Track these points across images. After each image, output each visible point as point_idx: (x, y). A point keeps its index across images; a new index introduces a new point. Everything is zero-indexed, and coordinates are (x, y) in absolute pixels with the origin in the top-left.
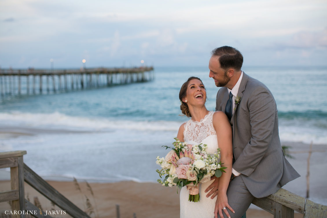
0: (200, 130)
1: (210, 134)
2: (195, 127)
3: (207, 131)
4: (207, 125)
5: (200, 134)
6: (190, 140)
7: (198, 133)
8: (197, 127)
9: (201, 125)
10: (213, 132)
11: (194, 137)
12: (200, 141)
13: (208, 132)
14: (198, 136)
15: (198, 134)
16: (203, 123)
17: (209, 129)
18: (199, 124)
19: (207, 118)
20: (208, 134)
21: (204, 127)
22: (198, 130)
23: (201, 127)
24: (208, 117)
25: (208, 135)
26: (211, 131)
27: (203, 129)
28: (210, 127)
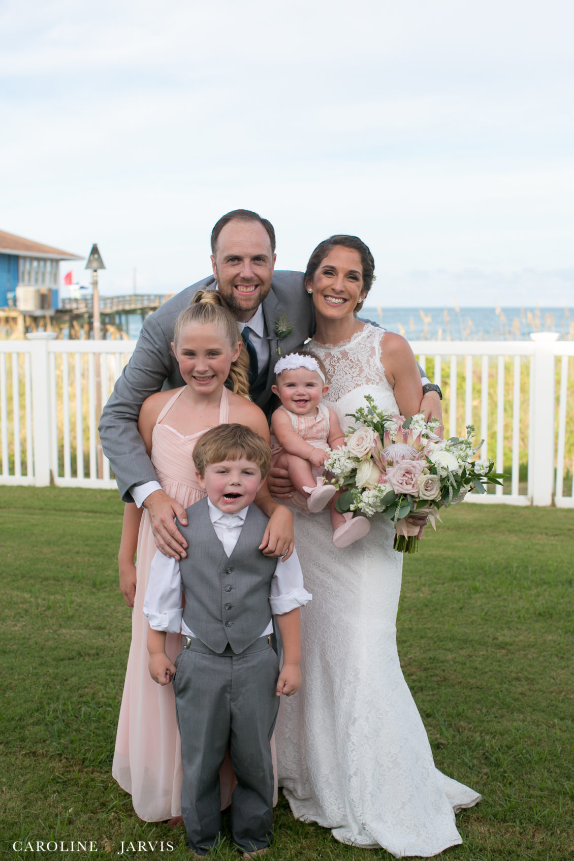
0: (336, 367)
1: (364, 381)
2: (324, 360)
3: (355, 375)
4: (358, 360)
5: (335, 377)
8: (329, 359)
9: (340, 356)
10: (372, 378)
12: (337, 397)
13: (358, 378)
14: (329, 383)
16: (348, 351)
17: (361, 370)
18: (336, 352)
19: (356, 341)
20: (359, 383)
21: (348, 361)
22: (330, 367)
23: (339, 359)
24: (359, 338)
25: (357, 385)
26: (366, 377)
27: (346, 366)
28: (366, 365)
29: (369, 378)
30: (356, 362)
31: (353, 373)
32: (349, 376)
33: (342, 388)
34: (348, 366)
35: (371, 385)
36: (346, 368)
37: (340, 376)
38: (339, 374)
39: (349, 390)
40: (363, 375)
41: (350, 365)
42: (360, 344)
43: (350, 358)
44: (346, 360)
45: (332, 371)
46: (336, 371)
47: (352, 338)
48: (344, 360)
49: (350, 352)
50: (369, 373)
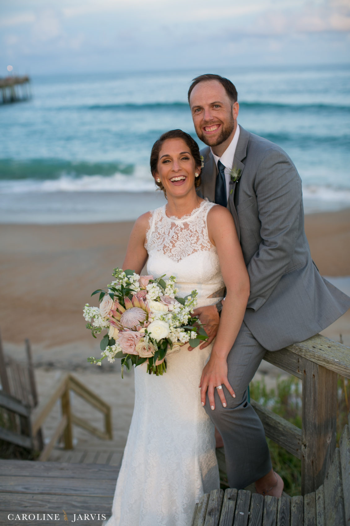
0: (179, 235)
1: (199, 248)
2: (171, 228)
3: (193, 242)
4: (196, 231)
5: (178, 243)
6: (158, 251)
7: (176, 242)
9: (183, 227)
10: (205, 245)
11: (165, 247)
12: (179, 258)
13: (195, 245)
14: (174, 246)
15: (174, 242)
16: (189, 223)
17: (198, 239)
18: (179, 222)
19: (195, 215)
20: (196, 249)
21: (189, 231)
22: (174, 234)
23: (182, 229)
24: (197, 213)
25: (194, 250)
27: (187, 235)
28: (201, 234)
29: (202, 245)
30: (195, 232)
31: (192, 240)
32: (189, 243)
33: (184, 252)
34: (188, 235)
35: (204, 251)
36: (187, 237)
37: (182, 243)
38: (181, 240)
39: (189, 253)
40: (198, 243)
41: (190, 234)
42: (198, 217)
43: (190, 229)
44: (187, 230)
45: (176, 238)
46: (179, 238)
47: (192, 213)
48: (186, 230)
49: (191, 224)
50: (203, 241)
